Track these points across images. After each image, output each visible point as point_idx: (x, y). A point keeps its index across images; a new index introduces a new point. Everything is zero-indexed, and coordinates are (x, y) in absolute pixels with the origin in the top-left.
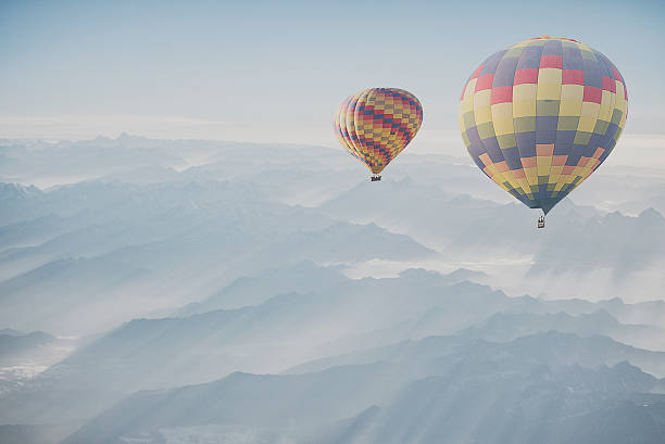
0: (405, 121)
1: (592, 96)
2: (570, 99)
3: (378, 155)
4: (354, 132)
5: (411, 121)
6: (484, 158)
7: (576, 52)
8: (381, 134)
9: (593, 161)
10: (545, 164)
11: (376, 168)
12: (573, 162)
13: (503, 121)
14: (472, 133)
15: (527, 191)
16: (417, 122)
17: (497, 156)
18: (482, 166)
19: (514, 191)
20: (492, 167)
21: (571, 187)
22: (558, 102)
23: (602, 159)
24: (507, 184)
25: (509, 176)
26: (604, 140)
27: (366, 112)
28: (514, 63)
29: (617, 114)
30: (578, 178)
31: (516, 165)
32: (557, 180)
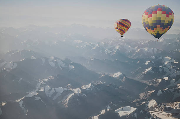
0: (127, 25)
1: (168, 16)
2: (163, 17)
3: (122, 32)
4: (118, 28)
5: (129, 25)
6: (147, 28)
7: (164, 8)
8: (123, 28)
9: (168, 28)
10: (158, 29)
11: (122, 34)
12: (164, 29)
13: (150, 21)
14: (144, 23)
15: (155, 34)
16: (130, 25)
17: (149, 28)
18: (146, 29)
19: (152, 34)
20: (148, 30)
21: (164, 33)
22: (161, 17)
23: (169, 28)
24: (151, 33)
25: (151, 31)
26: (170, 24)
27: (120, 23)
28: (152, 10)
29: (172, 20)
30: (165, 32)
31: (153, 29)
32: (161, 32)
